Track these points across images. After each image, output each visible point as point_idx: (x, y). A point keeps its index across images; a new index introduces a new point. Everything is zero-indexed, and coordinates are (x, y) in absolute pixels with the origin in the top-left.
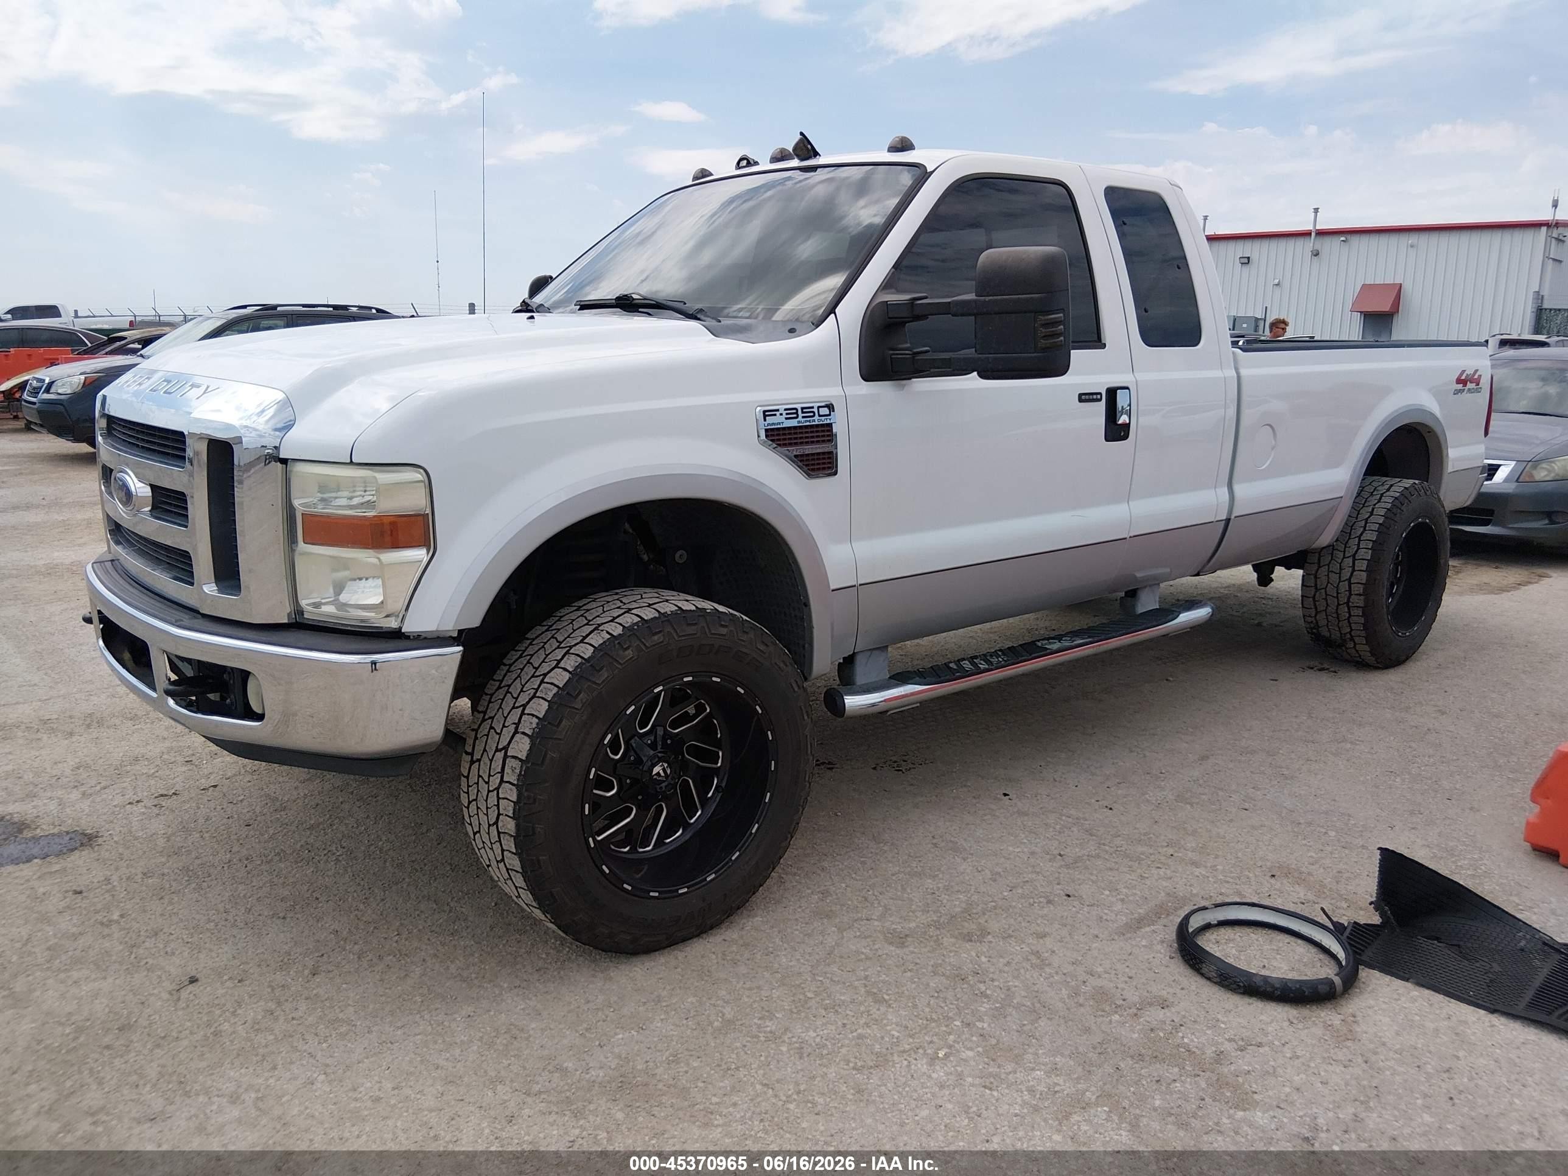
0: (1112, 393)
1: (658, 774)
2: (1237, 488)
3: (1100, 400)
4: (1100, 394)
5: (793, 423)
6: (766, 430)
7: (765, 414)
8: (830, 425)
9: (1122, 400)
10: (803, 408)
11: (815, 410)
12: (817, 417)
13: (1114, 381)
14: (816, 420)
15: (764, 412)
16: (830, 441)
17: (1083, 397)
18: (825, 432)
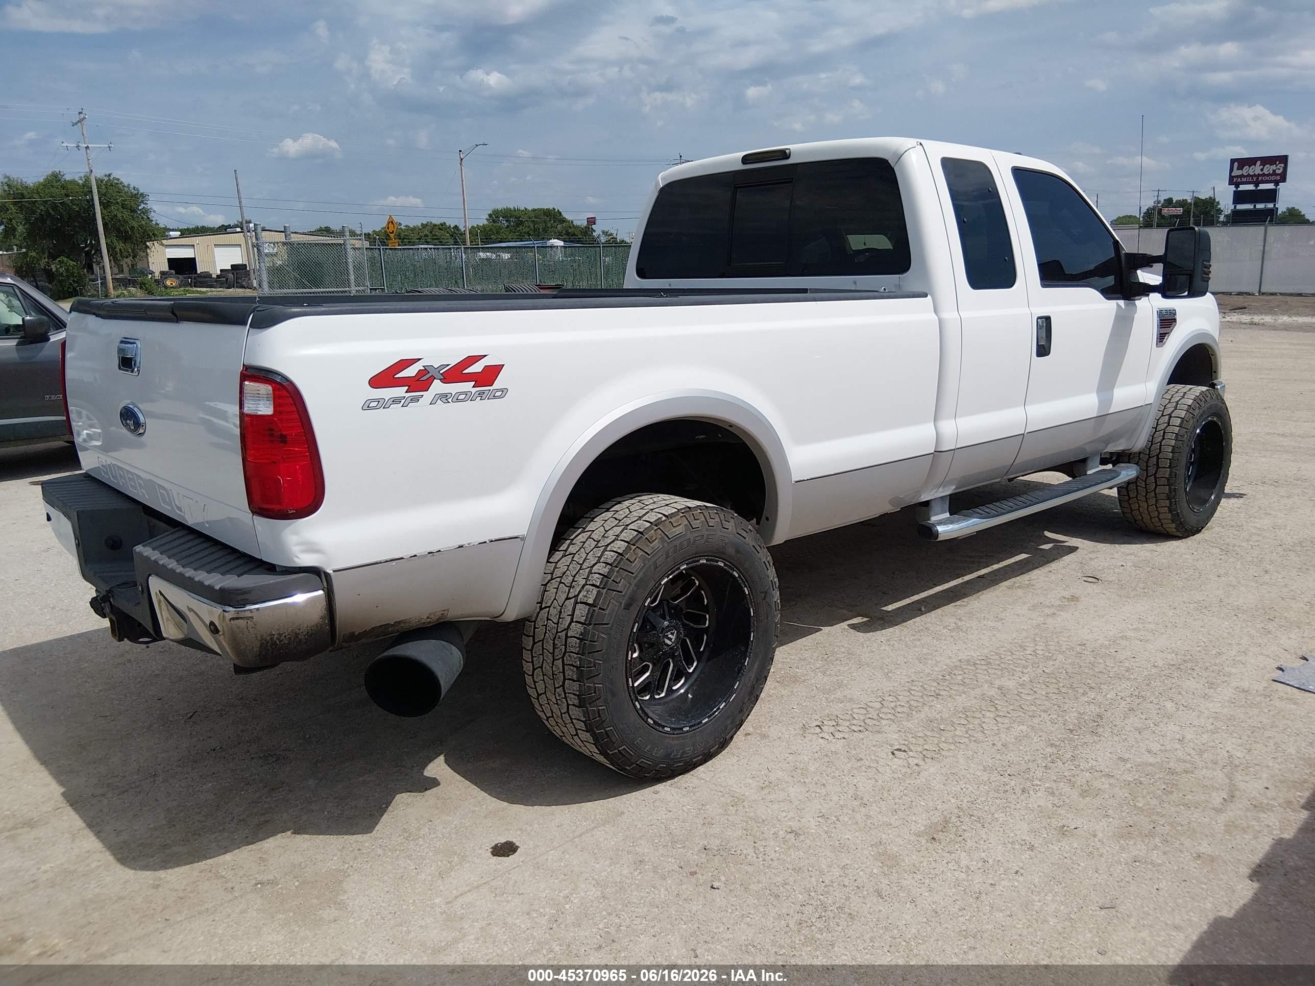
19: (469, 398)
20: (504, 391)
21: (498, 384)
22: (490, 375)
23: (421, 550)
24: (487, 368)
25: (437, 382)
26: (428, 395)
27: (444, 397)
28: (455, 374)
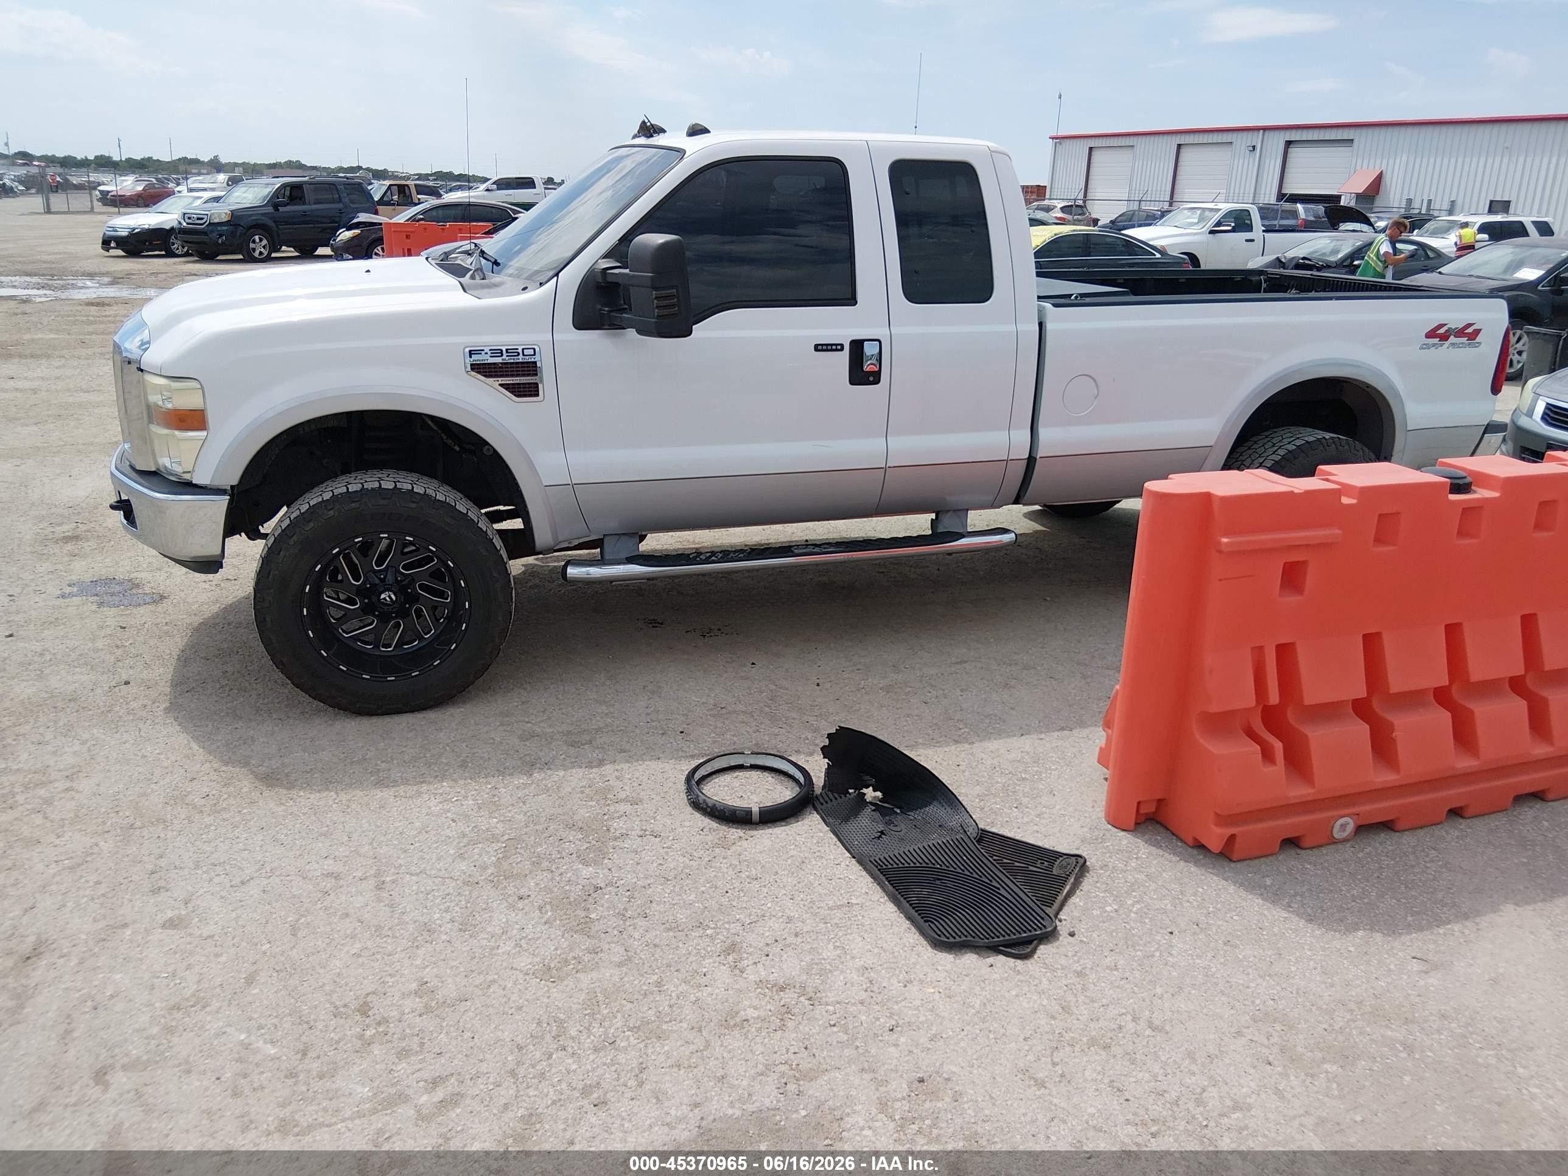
0: (857, 346)
1: (385, 599)
2: (1043, 433)
3: (842, 349)
4: (842, 346)
5: (499, 360)
6: (471, 365)
7: (471, 353)
8: (535, 363)
9: (870, 349)
10: (507, 350)
11: (520, 351)
12: (521, 356)
13: (859, 335)
14: (521, 359)
15: (470, 351)
16: (536, 375)
17: (820, 347)
18: (531, 368)
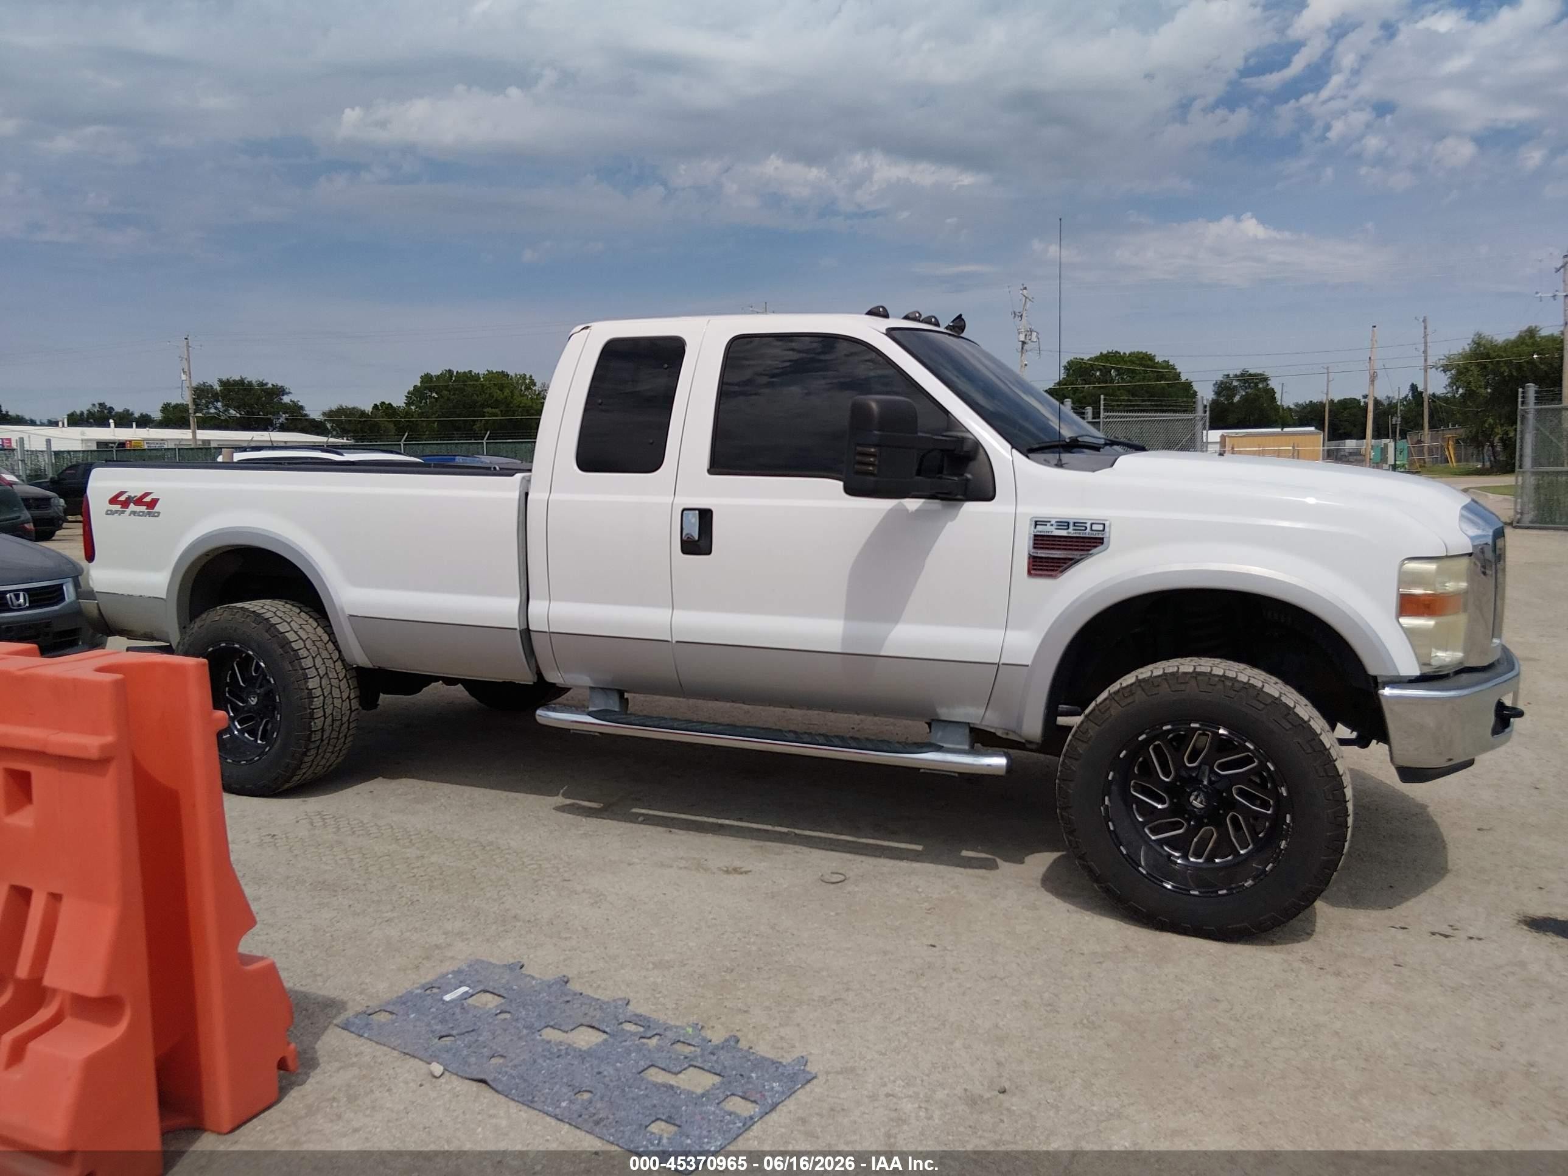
19: (143, 514)
20: (159, 513)
21: (157, 509)
22: (154, 502)
23: (126, 593)
24: (153, 499)
25: (132, 504)
26: (128, 511)
27: (134, 513)
28: (139, 501)
